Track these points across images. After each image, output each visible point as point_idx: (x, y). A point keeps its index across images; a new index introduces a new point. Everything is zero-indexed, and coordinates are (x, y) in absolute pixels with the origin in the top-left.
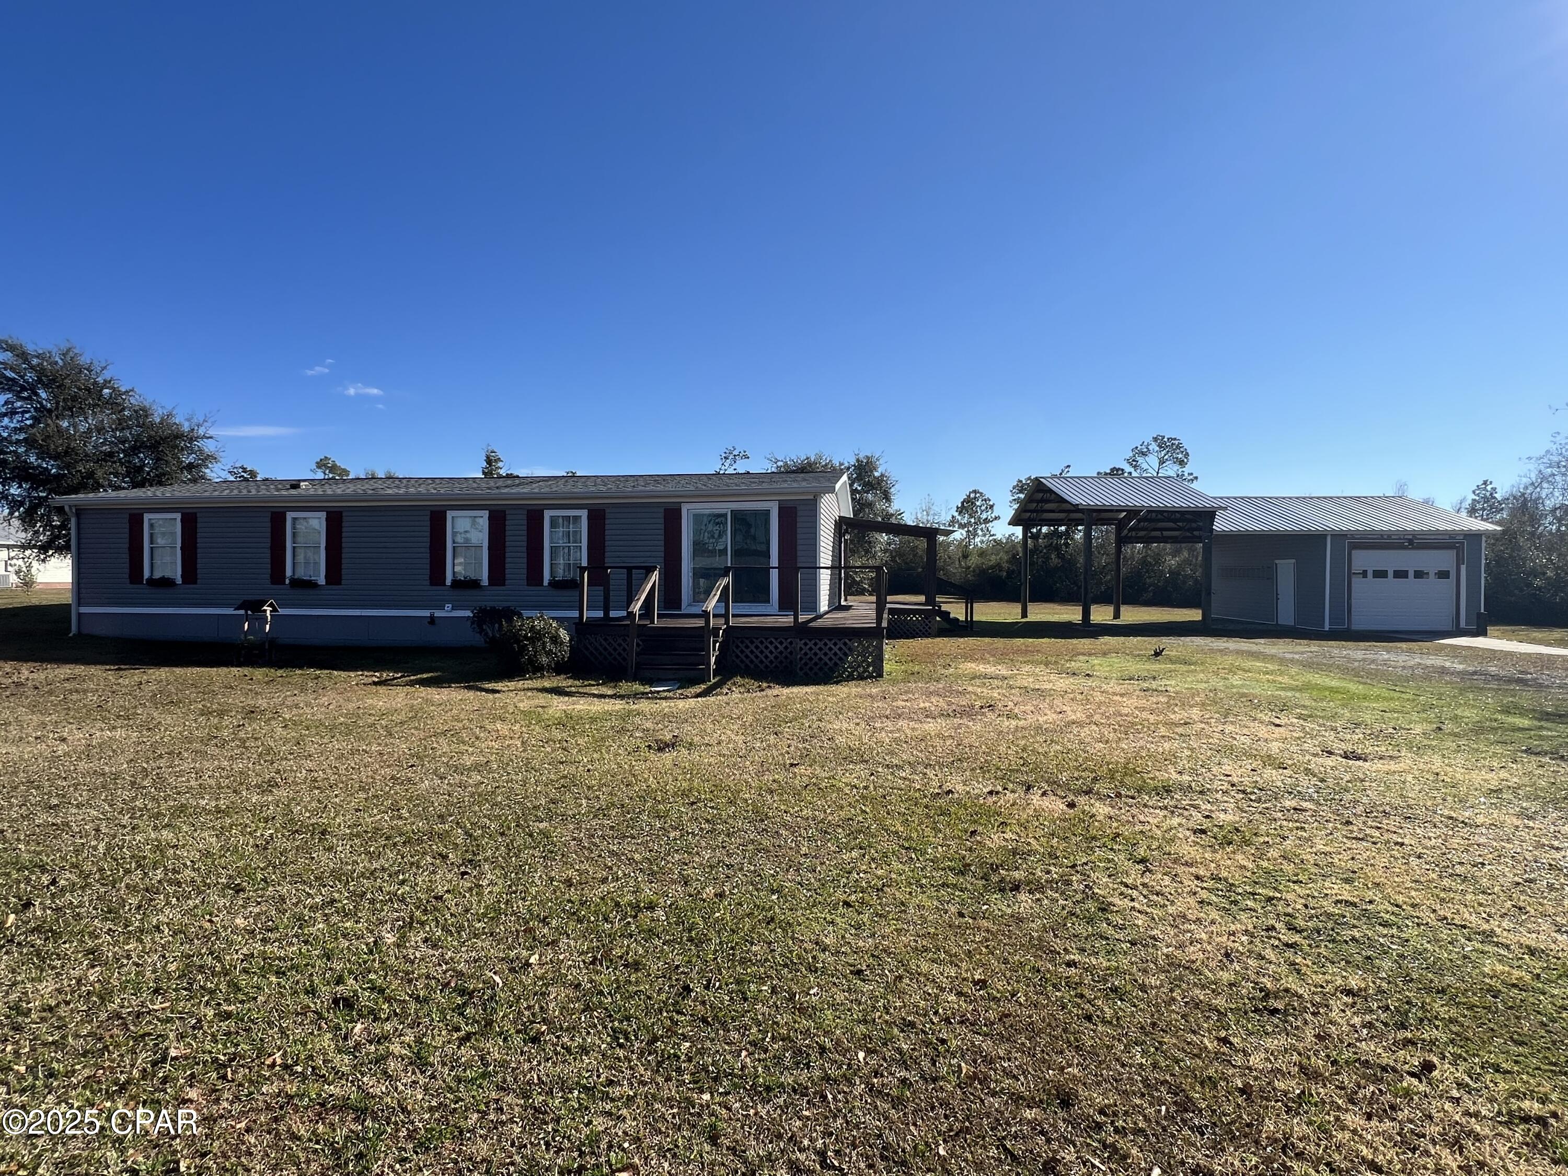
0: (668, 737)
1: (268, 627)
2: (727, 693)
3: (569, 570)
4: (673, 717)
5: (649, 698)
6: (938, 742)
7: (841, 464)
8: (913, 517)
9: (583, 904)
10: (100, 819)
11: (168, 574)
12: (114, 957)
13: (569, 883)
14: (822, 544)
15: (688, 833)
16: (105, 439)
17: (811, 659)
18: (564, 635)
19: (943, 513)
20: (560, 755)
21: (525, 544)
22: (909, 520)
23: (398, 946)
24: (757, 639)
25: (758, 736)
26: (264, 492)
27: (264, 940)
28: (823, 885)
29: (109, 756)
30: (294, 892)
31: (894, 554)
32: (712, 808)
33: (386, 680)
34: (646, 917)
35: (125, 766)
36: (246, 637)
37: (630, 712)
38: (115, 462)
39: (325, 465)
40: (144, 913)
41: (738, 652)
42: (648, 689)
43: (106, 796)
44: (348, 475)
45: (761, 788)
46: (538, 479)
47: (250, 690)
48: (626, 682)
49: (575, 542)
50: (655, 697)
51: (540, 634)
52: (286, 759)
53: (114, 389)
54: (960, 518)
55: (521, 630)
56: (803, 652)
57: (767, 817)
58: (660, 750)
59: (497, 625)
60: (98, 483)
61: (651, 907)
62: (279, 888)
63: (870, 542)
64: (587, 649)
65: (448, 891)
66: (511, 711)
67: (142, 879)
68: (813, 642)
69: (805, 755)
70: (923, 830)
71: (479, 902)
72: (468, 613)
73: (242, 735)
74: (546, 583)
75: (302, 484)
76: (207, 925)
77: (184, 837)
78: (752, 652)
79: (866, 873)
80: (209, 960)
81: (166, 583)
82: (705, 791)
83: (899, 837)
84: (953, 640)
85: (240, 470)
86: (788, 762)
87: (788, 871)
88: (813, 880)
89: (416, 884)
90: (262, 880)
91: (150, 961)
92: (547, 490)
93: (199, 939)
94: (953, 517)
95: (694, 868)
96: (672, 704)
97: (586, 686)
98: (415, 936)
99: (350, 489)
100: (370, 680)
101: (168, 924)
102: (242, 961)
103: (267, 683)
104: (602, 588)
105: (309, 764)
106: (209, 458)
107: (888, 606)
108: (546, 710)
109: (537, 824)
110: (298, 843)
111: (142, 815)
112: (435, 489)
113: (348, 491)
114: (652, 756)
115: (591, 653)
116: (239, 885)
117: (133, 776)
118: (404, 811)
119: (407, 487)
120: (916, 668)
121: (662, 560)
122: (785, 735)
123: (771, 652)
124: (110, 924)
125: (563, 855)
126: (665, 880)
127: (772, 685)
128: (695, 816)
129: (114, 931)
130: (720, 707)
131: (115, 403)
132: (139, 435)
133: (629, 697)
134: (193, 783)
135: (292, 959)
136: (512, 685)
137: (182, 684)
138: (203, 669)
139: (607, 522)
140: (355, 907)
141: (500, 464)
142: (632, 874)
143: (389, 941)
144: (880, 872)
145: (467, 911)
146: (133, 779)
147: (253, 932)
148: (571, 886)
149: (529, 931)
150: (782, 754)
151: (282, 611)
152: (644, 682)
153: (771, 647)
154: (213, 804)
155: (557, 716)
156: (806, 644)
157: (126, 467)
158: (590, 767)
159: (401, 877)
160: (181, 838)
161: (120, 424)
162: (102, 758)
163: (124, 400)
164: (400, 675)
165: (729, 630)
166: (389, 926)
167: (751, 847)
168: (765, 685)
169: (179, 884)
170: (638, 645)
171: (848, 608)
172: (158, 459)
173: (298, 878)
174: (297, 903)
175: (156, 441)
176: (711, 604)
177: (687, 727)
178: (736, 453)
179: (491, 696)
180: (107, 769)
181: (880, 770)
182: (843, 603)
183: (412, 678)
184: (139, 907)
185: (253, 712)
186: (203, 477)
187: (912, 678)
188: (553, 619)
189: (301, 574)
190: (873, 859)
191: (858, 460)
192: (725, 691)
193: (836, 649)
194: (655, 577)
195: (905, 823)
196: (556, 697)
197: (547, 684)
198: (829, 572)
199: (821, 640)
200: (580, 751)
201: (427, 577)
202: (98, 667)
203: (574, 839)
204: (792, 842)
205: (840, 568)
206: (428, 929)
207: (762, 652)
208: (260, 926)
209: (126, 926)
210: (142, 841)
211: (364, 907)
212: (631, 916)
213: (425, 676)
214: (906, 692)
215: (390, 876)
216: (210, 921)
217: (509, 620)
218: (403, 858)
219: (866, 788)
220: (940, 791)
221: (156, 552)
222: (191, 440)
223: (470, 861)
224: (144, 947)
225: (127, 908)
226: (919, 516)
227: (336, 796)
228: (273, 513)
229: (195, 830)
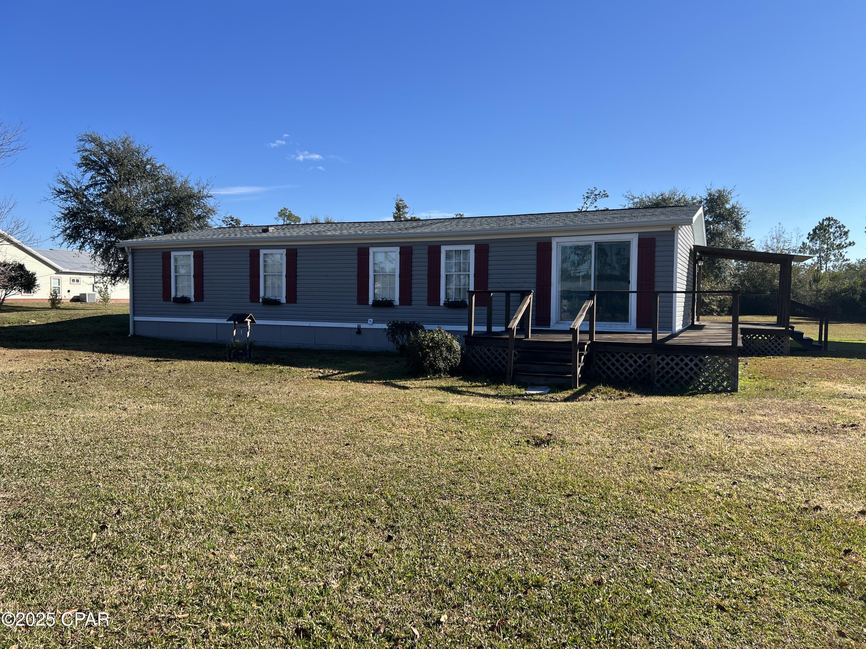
0: (543, 435)
1: (248, 333)
2: (591, 399)
3: (460, 293)
4: (547, 417)
5: (525, 399)
6: (799, 458)
7: (693, 199)
8: (763, 245)
9: (481, 575)
10: (146, 469)
11: (186, 294)
12: (154, 573)
13: (468, 554)
14: (678, 270)
15: (566, 523)
16: (148, 200)
17: (668, 373)
18: (456, 345)
19: (794, 241)
20: (456, 443)
21: (426, 273)
22: (758, 247)
23: (341, 591)
24: (618, 353)
25: (623, 440)
26: (245, 235)
27: (248, 573)
28: (695, 586)
29: (151, 423)
30: (268, 537)
31: (743, 278)
32: (586, 501)
33: (328, 376)
34: (534, 594)
35: (161, 431)
36: (234, 340)
37: (510, 411)
38: (153, 216)
39: (284, 214)
40: (172, 542)
41: (600, 363)
42: (523, 392)
43: (150, 452)
44: (300, 221)
45: (629, 488)
46: (436, 221)
47: (237, 379)
48: (506, 385)
49: (465, 271)
50: (530, 399)
51: (438, 344)
52: (261, 433)
53: (153, 165)
54: (811, 244)
55: (424, 340)
56: (660, 366)
57: (637, 515)
58: (537, 445)
59: (405, 336)
60: (144, 231)
61: (538, 585)
62: (257, 534)
63: (720, 268)
64: (474, 356)
65: (376, 550)
66: (417, 405)
67: (171, 516)
68: (670, 357)
69: (668, 460)
70: (793, 544)
71: (400, 562)
72: (385, 326)
73: (232, 412)
74: (442, 303)
75: (270, 228)
76: (211, 556)
77: (196, 487)
78: (613, 364)
79: (737, 579)
80: (213, 584)
81: (184, 300)
82: (579, 486)
83: (768, 548)
84: (806, 359)
85: (230, 219)
86: (652, 465)
87: (660, 568)
88: (685, 580)
89: (353, 542)
90: (247, 526)
91: (176, 579)
92: (444, 229)
93: (206, 567)
94: (804, 244)
95: (573, 554)
96: (545, 406)
97: (474, 387)
98: (353, 585)
99: (302, 232)
100: (317, 375)
101: (187, 553)
102: (234, 588)
103: (248, 374)
104: (486, 308)
105: (276, 438)
106: (211, 211)
107: (740, 326)
108: (444, 405)
109: (441, 500)
110: (270, 499)
111: (171, 468)
112: (361, 231)
113: (301, 234)
114: (530, 449)
115: (477, 360)
116: (231, 528)
117: (165, 439)
118: (342, 481)
119: (341, 229)
120: (771, 385)
121: (534, 285)
122: (649, 440)
123: (631, 366)
124: (151, 548)
125: (463, 530)
126: (549, 563)
127: (632, 394)
128: (571, 508)
129: (154, 553)
130: (587, 411)
131: (153, 176)
132: (167, 197)
133: (508, 397)
134: (202, 447)
135: (267, 592)
136: (417, 383)
137: (195, 373)
138: (207, 363)
139: (490, 254)
140: (309, 554)
141: (406, 210)
142: (520, 554)
143: (334, 587)
144: (751, 581)
145: (390, 569)
146: (165, 441)
147: (241, 566)
148: (470, 557)
149: (439, 592)
150: (645, 457)
151: (258, 322)
152: (520, 385)
153: (631, 361)
154: (215, 463)
155: (452, 411)
156: (663, 359)
157: (161, 219)
158: (481, 455)
159: (341, 534)
160: (195, 488)
161: (156, 189)
162: (147, 424)
163: (159, 172)
164: (337, 372)
165: (593, 345)
166: (333, 574)
167: (623, 541)
168: (625, 393)
169: (193, 522)
170: (515, 355)
171: (700, 328)
172: (179, 213)
173: (270, 527)
174: (270, 546)
175: (178, 201)
176: (579, 323)
177: (559, 428)
178: (597, 192)
179: (402, 391)
180: (150, 433)
181: (742, 480)
182: (696, 323)
183: (346, 374)
184: (169, 537)
185: (239, 396)
186: (206, 225)
187: (768, 394)
188: (449, 332)
189: (270, 295)
190: (744, 567)
191: (710, 195)
192: (590, 397)
193: (692, 365)
194: (529, 300)
195: (773, 534)
196: (450, 395)
197: (443, 384)
198: (684, 295)
199: (677, 356)
200: (472, 441)
201: (356, 298)
202: (145, 358)
203: (471, 517)
204: (661, 540)
205: (693, 292)
206: (362, 580)
207: (622, 365)
208: (245, 562)
209: (162, 551)
210: (171, 487)
211: (316, 557)
212: (521, 591)
213: (355, 373)
214: (762, 407)
215: (334, 533)
216: (213, 554)
217: (416, 333)
218: (342, 519)
219: (730, 496)
220: (807, 506)
221: (178, 278)
222: (199, 198)
223: (392, 527)
224: (172, 568)
225: (162, 536)
226: (769, 243)
227: (295, 464)
228: (251, 250)
229: (204, 483)
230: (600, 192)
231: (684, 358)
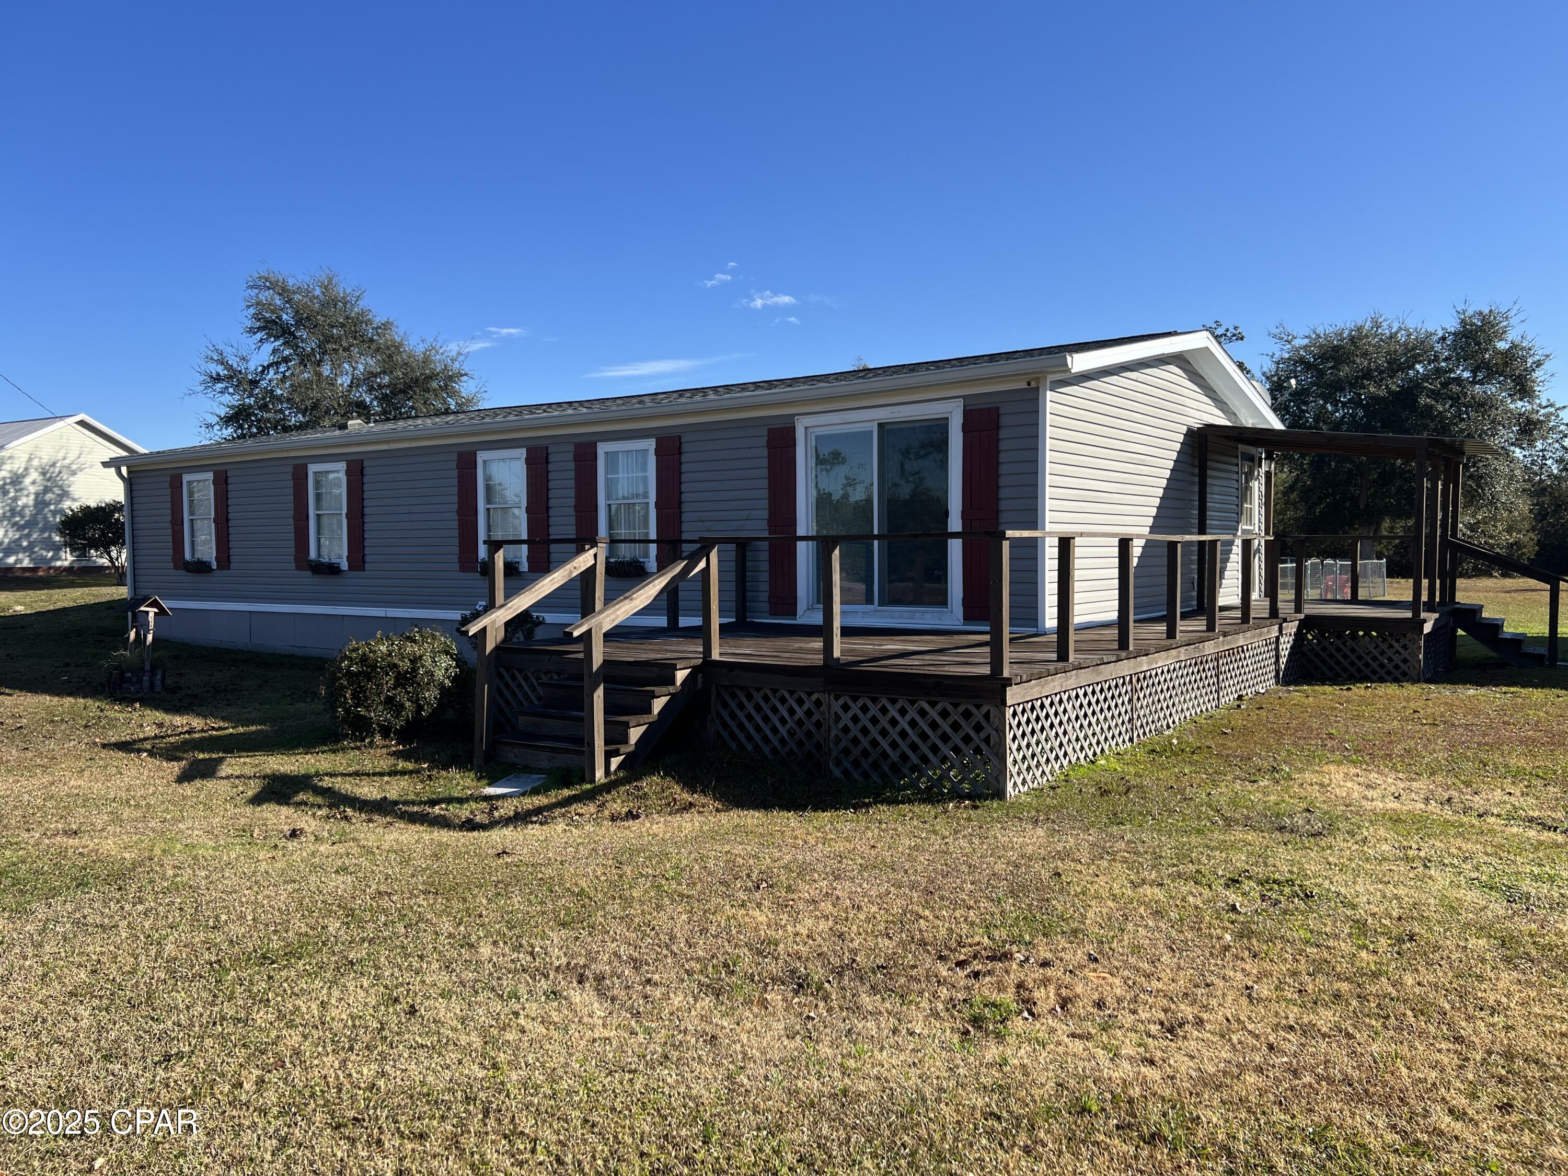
11: (205, 558)
17: (856, 741)
21: (572, 502)
49: (640, 496)
56: (841, 725)
68: (860, 703)
78: (749, 718)
81: (201, 567)
121: (765, 524)
123: (783, 721)
139: (685, 458)
153: (783, 711)
156: (846, 707)
164: (209, 726)
199: (874, 700)
201: (457, 559)
207: (766, 719)
221: (196, 527)
228: (295, 467)
230: (1227, 330)
231: (889, 706)
